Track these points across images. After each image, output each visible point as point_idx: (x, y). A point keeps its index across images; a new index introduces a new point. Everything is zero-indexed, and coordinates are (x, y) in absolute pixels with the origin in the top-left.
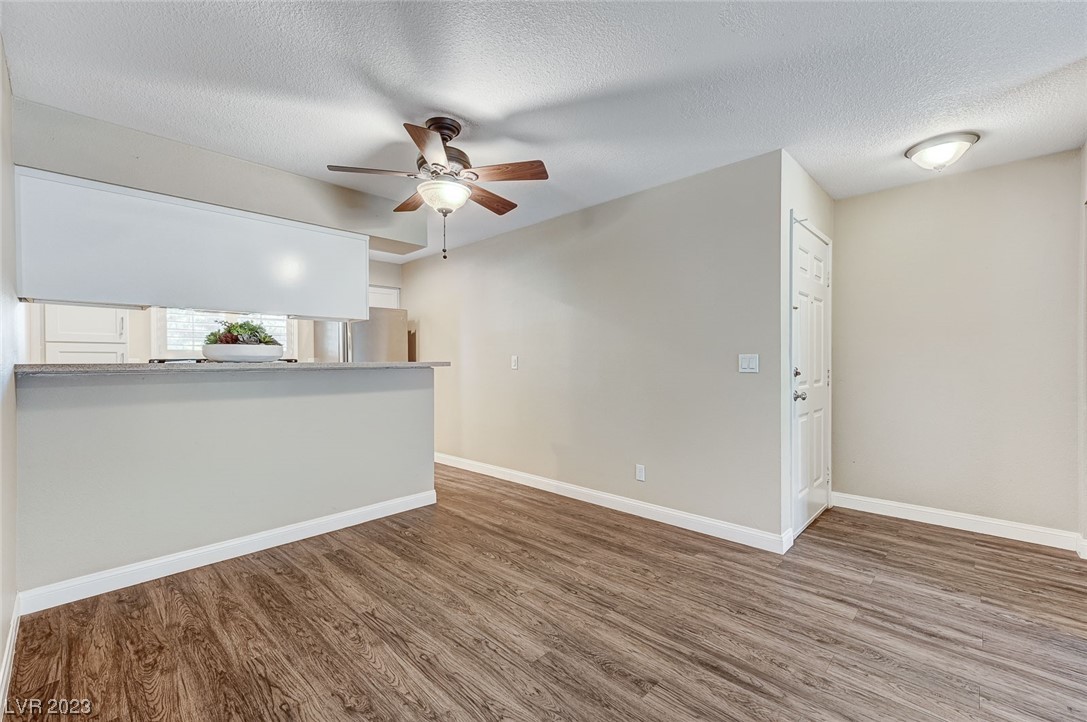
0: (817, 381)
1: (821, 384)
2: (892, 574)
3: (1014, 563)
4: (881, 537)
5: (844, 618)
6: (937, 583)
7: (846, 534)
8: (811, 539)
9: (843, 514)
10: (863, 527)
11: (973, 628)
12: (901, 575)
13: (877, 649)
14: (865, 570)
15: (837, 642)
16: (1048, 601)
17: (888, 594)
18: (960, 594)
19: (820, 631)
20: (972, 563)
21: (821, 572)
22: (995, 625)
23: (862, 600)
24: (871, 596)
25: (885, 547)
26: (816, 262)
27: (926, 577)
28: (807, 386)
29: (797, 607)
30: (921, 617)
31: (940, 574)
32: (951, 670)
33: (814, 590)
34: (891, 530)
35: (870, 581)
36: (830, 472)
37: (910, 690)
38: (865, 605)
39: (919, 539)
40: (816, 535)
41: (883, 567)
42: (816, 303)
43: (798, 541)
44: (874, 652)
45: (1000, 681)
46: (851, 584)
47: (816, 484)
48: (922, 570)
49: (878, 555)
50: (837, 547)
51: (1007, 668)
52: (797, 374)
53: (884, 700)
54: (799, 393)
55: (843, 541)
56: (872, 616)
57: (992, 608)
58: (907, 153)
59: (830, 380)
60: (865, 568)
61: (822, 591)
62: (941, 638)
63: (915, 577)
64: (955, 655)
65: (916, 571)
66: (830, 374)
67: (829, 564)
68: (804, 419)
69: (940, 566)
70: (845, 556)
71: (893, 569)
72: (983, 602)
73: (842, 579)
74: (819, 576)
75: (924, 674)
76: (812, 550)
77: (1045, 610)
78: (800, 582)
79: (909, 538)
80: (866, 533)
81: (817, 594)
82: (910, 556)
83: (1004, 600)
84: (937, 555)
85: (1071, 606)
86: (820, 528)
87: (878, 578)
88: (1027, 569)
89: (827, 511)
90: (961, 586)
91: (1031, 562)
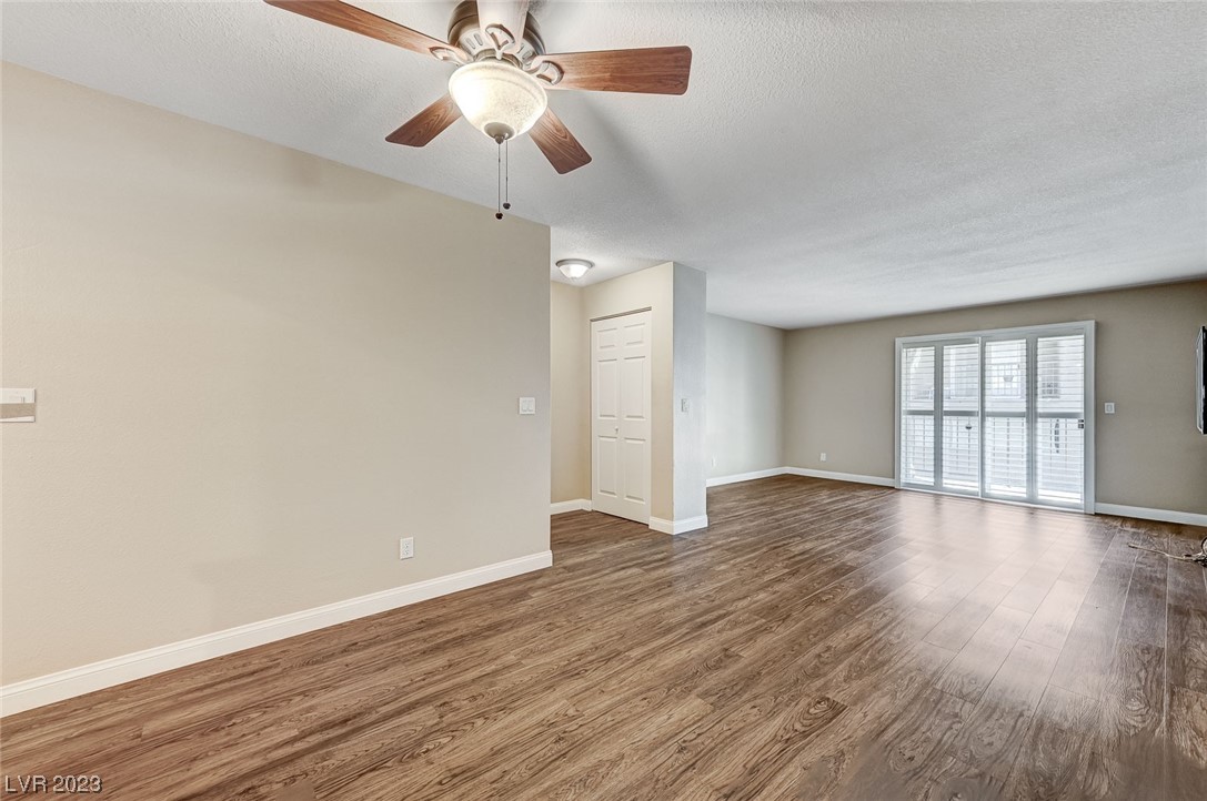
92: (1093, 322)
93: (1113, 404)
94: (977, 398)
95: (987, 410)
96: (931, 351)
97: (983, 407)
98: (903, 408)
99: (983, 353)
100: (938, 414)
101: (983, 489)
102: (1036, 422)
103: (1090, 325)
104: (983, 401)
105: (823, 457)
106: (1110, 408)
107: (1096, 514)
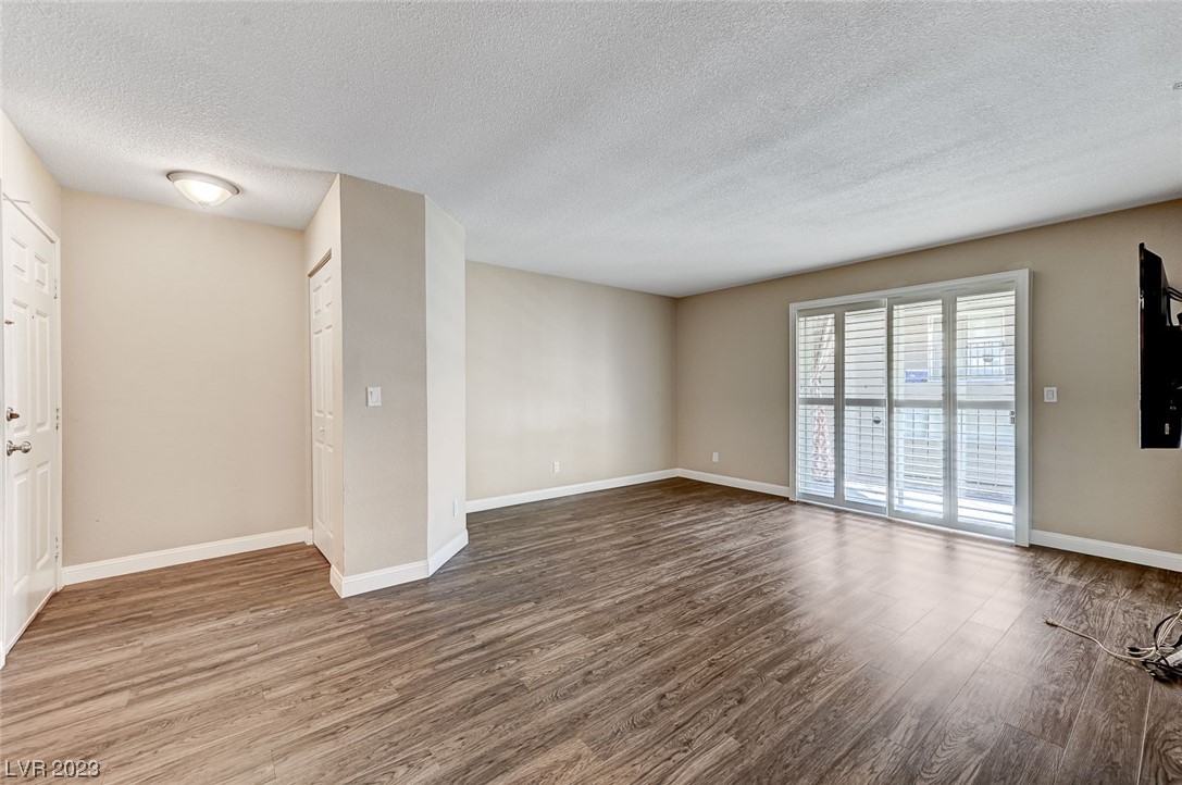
0: (41, 425)
1: (46, 428)
2: (163, 630)
3: (268, 568)
4: (139, 597)
5: (116, 710)
6: (211, 616)
7: (92, 613)
8: (36, 643)
9: (82, 590)
10: (117, 594)
11: (248, 639)
12: (173, 626)
13: (161, 717)
14: (128, 642)
15: (108, 744)
16: (294, 587)
17: (164, 653)
18: (232, 615)
19: (80, 748)
20: (237, 583)
21: (64, 677)
22: (265, 626)
23: (133, 677)
24: (143, 667)
25: (150, 605)
26: (37, 263)
27: (199, 616)
28: (26, 433)
29: (31, 743)
30: (202, 657)
31: (211, 606)
32: (237, 686)
33: (59, 704)
34: (152, 585)
35: (138, 651)
36: (60, 544)
37: (204, 732)
38: (137, 680)
39: (186, 582)
40: (45, 634)
41: (150, 628)
42: (38, 319)
43: (12, 656)
44: (160, 723)
45: (276, 669)
46: (115, 667)
47: (39, 565)
48: (193, 611)
49: (142, 618)
50: (84, 634)
51: (277, 656)
52: (12, 416)
53: (179, 762)
54: (16, 444)
55: (90, 623)
56: (148, 687)
57: (259, 613)
58: (170, 175)
59: (60, 421)
60: (128, 639)
61: (70, 699)
62: (224, 664)
63: (187, 621)
64: (238, 672)
65: (189, 615)
66: (60, 414)
67: (75, 660)
68: (23, 479)
69: (210, 599)
70: (98, 640)
71: (163, 624)
72: (251, 612)
73: (99, 669)
74: (63, 682)
75: (215, 707)
76: (41, 657)
77: (294, 595)
78: (31, 707)
79: (175, 584)
80: (121, 600)
81: (67, 706)
82: (179, 603)
83: (267, 602)
84: (205, 589)
85: (308, 583)
86: (49, 623)
87: (146, 644)
88: (278, 569)
89: (55, 595)
90: (231, 609)
91: (279, 562)
92: (1027, 270)
93: (1055, 389)
94: (883, 383)
95: (895, 398)
96: (830, 320)
97: (890, 394)
98: (800, 396)
99: (890, 318)
100: (839, 402)
101: (890, 504)
102: (955, 414)
103: (1022, 276)
104: (890, 386)
105: (715, 457)
106: (1050, 395)
107: (1032, 547)
